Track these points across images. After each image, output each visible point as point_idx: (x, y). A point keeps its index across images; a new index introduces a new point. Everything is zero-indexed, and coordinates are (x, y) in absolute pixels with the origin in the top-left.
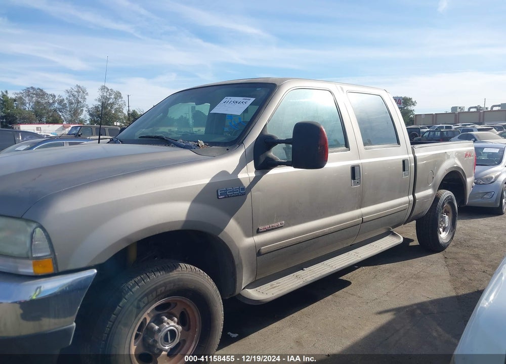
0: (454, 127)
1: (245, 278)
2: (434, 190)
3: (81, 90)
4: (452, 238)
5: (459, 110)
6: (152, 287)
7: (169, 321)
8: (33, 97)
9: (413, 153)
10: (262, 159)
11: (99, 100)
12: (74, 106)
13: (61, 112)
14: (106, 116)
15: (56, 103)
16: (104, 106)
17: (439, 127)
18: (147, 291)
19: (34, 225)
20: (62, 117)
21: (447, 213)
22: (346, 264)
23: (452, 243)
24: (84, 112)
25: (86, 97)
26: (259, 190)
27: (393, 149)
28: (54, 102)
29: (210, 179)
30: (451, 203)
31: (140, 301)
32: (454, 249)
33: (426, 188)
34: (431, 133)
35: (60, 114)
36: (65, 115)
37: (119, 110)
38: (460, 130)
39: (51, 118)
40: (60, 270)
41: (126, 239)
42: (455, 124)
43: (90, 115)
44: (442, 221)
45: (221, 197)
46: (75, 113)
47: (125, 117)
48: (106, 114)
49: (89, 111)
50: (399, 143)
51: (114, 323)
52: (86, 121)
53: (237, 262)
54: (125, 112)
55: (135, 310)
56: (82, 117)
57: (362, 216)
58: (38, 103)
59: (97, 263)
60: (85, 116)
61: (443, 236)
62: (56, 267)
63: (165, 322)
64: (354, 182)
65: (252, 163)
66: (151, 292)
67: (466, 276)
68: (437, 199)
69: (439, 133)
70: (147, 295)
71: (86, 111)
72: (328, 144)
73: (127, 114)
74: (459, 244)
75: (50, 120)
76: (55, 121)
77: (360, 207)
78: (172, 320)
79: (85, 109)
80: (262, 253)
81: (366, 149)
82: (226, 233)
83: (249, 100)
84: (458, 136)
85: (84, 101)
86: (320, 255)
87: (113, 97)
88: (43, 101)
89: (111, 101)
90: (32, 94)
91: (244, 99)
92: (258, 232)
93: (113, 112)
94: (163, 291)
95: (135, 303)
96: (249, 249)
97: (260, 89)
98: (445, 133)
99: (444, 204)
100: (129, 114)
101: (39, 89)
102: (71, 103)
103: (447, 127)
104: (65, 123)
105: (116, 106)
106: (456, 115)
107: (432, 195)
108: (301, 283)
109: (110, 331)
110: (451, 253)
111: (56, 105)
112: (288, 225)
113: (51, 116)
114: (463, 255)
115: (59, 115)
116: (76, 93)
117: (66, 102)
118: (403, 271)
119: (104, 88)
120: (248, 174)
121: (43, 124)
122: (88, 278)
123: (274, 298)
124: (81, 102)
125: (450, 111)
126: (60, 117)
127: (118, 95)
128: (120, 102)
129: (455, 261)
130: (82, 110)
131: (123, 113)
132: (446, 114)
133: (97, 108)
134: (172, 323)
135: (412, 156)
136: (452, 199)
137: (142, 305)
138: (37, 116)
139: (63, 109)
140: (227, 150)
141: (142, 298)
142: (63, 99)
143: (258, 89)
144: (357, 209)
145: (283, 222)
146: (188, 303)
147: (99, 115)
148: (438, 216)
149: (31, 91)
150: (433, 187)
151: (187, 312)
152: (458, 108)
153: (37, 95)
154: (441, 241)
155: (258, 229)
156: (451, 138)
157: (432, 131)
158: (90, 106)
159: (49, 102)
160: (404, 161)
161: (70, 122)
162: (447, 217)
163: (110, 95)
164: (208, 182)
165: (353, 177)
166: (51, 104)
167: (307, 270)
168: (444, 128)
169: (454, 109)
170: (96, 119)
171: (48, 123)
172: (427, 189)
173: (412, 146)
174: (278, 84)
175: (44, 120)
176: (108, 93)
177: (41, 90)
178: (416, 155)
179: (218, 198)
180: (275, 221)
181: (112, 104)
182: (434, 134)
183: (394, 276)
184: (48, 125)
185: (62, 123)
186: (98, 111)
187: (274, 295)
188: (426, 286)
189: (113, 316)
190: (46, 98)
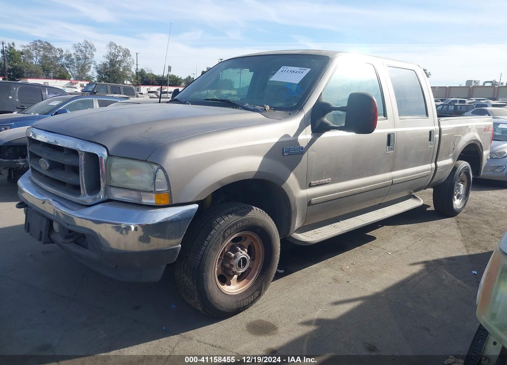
0: (467, 101)
1: (297, 223)
2: (454, 160)
3: (88, 46)
4: (465, 205)
5: (473, 84)
6: (234, 222)
7: (242, 251)
8: (40, 51)
9: (439, 125)
10: (318, 123)
11: (108, 57)
12: (82, 62)
13: (68, 67)
14: (114, 74)
15: (64, 58)
16: (113, 63)
17: (453, 101)
18: (231, 224)
19: (156, 167)
20: (70, 73)
21: (463, 182)
22: (375, 219)
23: (464, 210)
24: (92, 69)
25: (94, 53)
26: (313, 151)
27: (422, 120)
28: (61, 57)
29: (278, 139)
30: (467, 173)
31: (225, 232)
32: (466, 215)
33: (447, 157)
34: (445, 107)
35: (68, 69)
36: (72, 71)
37: (127, 68)
38: (475, 105)
39: (58, 73)
40: (174, 202)
41: (219, 182)
42: (468, 98)
43: (98, 72)
44: (457, 189)
45: (286, 154)
46: (83, 69)
47: (133, 76)
48: (114, 72)
49: (97, 68)
50: (427, 115)
51: (206, 247)
52: (94, 78)
53: (293, 209)
54: (133, 70)
55: (221, 239)
56: (89, 73)
57: (392, 178)
58: (45, 57)
59: (199, 199)
60: (93, 73)
61: (457, 203)
62: (171, 201)
63: (239, 251)
64: (389, 148)
65: (309, 127)
66: (233, 225)
67: (476, 237)
68: (455, 169)
69: (453, 107)
70: (230, 228)
71: (94, 68)
72: (378, 113)
73: (135, 72)
74: (471, 211)
75: (57, 76)
76: (63, 77)
77: (391, 171)
78: (244, 250)
79: (92, 66)
80: (312, 203)
81: (401, 119)
82: (287, 184)
83: (305, 70)
84: (472, 111)
85: (92, 57)
86: (353, 210)
87: (121, 54)
88: (50, 56)
89: (119, 58)
90: (40, 47)
91: (300, 69)
92: (310, 186)
93: (121, 70)
94: (241, 225)
95: (222, 233)
96: (303, 199)
97: (314, 60)
98: (459, 107)
99: (461, 173)
100: (137, 73)
101: (46, 42)
102: (79, 59)
103: (460, 101)
104: (72, 79)
105: (124, 64)
106: (470, 89)
107: (452, 164)
108: (339, 231)
109: (204, 253)
110: (463, 218)
111: (63, 60)
112: (333, 182)
113: (58, 72)
114: (473, 221)
115: (66, 70)
116: (83, 49)
117: (73, 57)
118: (420, 231)
119: (111, 45)
120: (306, 136)
121: (51, 79)
122: (192, 210)
123: (318, 241)
124: (89, 59)
125: (464, 85)
126: (67, 73)
127: (127, 53)
128: (128, 59)
129: (466, 225)
130: (90, 66)
131: (131, 71)
132: (460, 87)
133: (105, 65)
134: (244, 253)
135: (437, 127)
136: (468, 170)
137: (226, 235)
138: (44, 71)
139: (71, 64)
140: (290, 114)
141: (227, 229)
142: (71, 55)
143: (312, 61)
144: (389, 172)
145: (330, 179)
146: (256, 238)
147: (106, 73)
148: (454, 184)
149: (38, 44)
150: (453, 157)
151: (254, 246)
152: (473, 82)
153: (44, 48)
154: (455, 207)
155: (310, 183)
156: (464, 112)
157: (446, 105)
158: (98, 63)
159: (56, 57)
160: (430, 132)
161: (79, 78)
162: (462, 186)
163: (119, 52)
164: (277, 141)
165: (389, 144)
166: (58, 59)
167: (342, 222)
168: (458, 102)
169: (469, 82)
170: (104, 77)
171: (55, 78)
172: (447, 159)
173: (439, 118)
174: (330, 57)
175: (51, 74)
176: (116, 50)
177: (49, 44)
178: (441, 127)
179: (283, 155)
180: (324, 177)
181: (121, 61)
182: (448, 108)
183: (412, 234)
184: (55, 81)
185: (69, 79)
186: (106, 68)
187: (318, 239)
188: (441, 244)
189: (206, 242)
190: (53, 52)
